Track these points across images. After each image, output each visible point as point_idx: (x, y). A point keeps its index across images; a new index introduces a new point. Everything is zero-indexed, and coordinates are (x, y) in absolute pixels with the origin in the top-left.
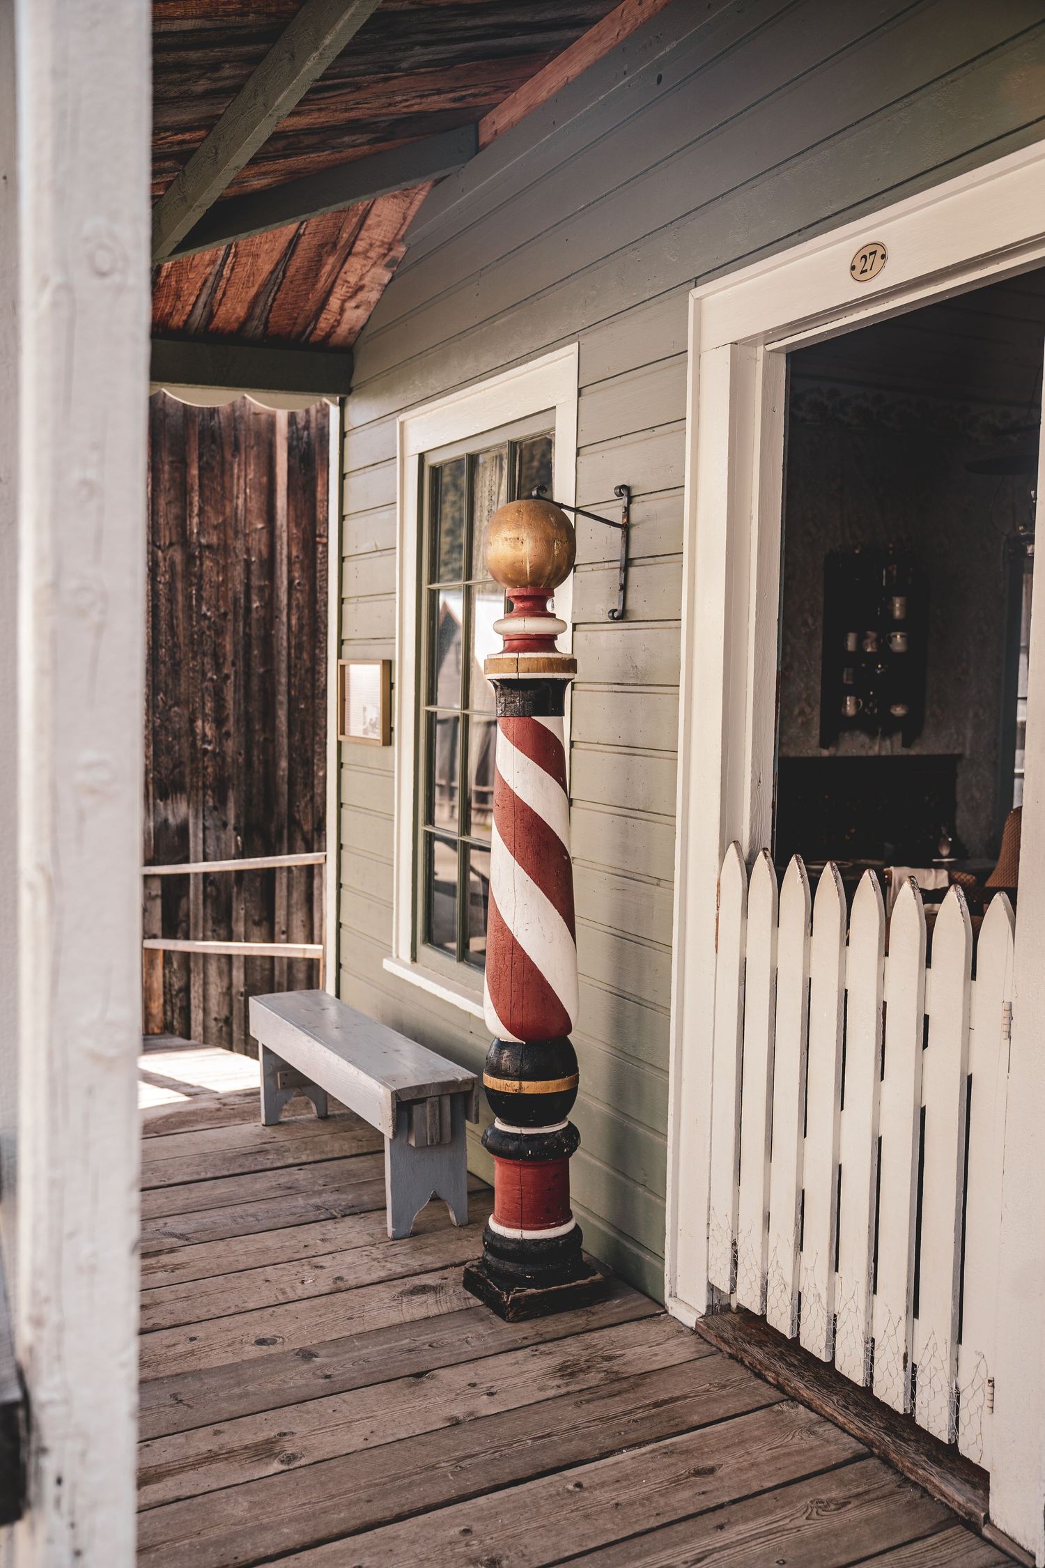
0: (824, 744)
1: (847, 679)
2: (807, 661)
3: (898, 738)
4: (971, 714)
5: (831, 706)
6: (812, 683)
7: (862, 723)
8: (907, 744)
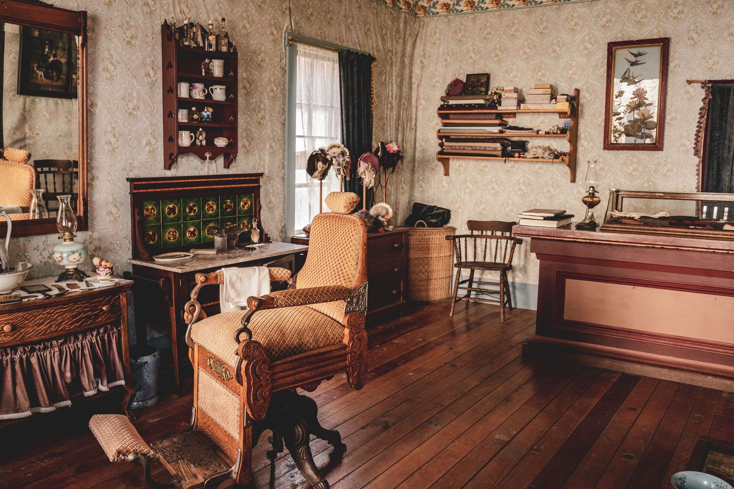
0: (168, 167)
1: (182, 118)
2: (151, 104)
3: (221, 160)
4: (268, 146)
5: (170, 139)
6: (155, 121)
7: (194, 150)
8: (227, 166)
